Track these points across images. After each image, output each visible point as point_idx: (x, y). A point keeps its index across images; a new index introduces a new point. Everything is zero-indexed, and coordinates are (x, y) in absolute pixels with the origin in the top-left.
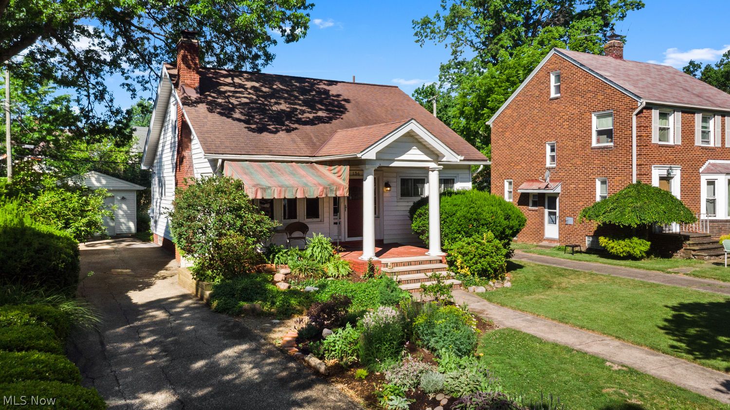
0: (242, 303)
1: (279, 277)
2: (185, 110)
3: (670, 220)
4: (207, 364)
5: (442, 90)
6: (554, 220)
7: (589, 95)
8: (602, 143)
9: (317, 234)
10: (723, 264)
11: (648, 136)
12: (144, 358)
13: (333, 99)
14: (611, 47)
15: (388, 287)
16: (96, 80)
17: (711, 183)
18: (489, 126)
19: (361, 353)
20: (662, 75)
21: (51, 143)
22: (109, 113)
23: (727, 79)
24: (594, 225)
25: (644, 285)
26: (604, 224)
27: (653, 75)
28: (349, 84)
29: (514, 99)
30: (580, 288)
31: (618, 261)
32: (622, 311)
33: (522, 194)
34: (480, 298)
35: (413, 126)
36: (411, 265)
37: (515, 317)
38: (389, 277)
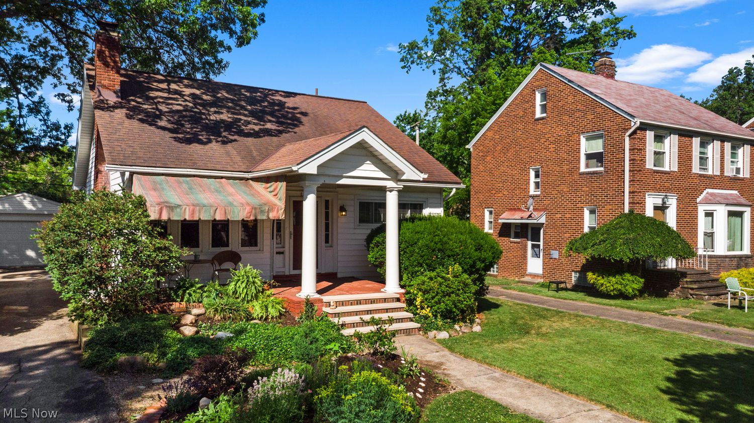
0: (118, 355)
1: (188, 319)
2: (98, 114)
3: (667, 254)
5: (427, 118)
6: (538, 253)
7: (577, 114)
8: (592, 167)
9: (245, 266)
10: (726, 306)
11: (642, 160)
13: (287, 112)
14: (602, 65)
15: (306, 337)
17: (709, 214)
18: (469, 149)
20: (656, 96)
22: (45, 128)
24: (582, 259)
25: (638, 330)
26: (593, 257)
27: (646, 96)
28: (310, 97)
29: (496, 120)
30: (562, 333)
31: (608, 300)
32: (613, 367)
33: (504, 224)
34: (440, 346)
35: (366, 136)
36: (360, 304)
37: (479, 373)
38: (331, 319)
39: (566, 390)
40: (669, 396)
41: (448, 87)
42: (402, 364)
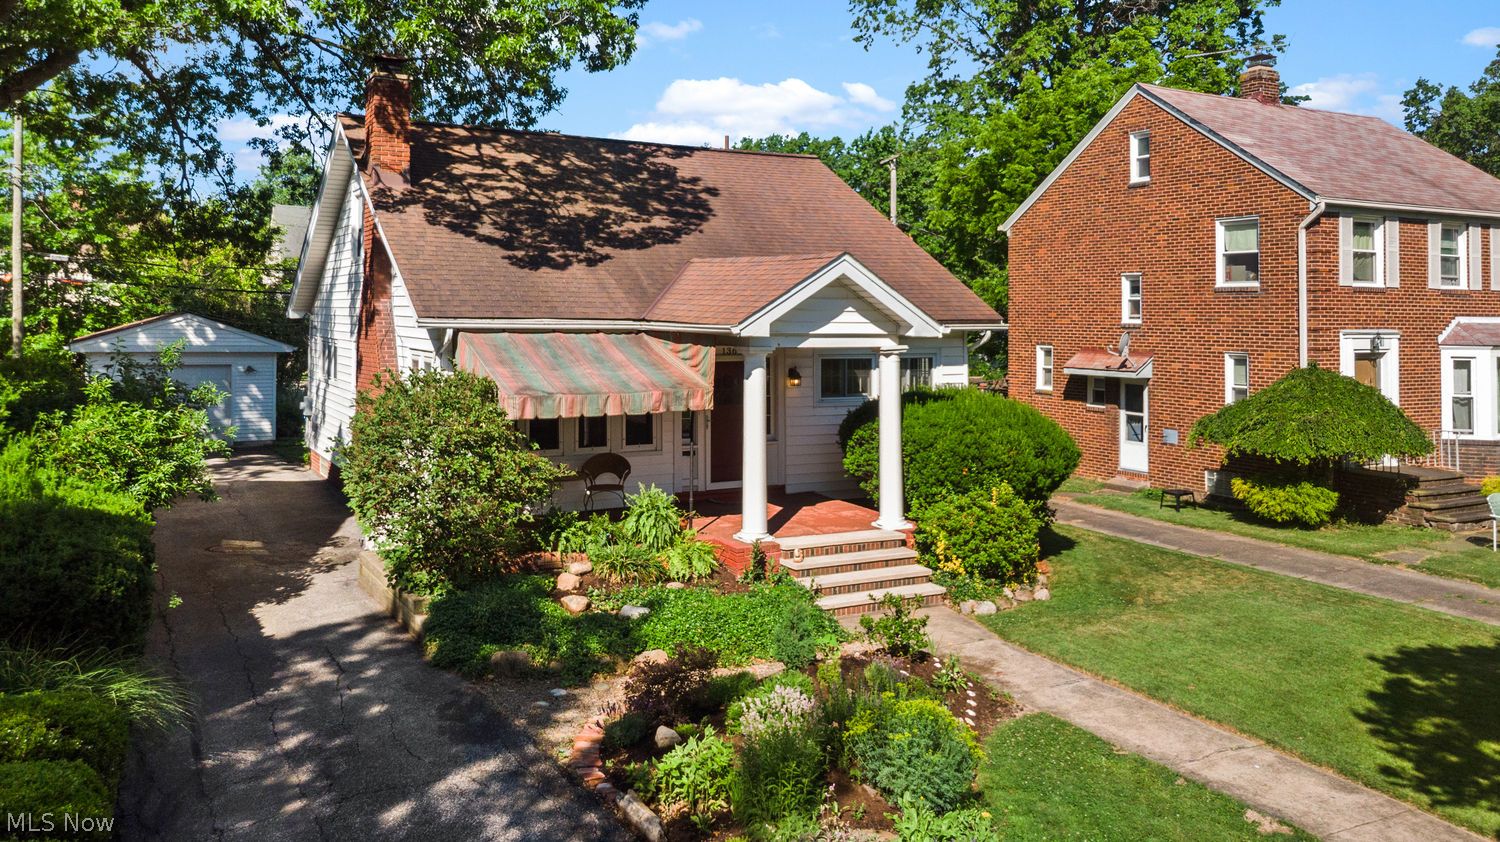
0: (487, 648)
1: (567, 581)
2: (380, 219)
3: (1381, 450)
4: (414, 813)
5: (908, 139)
6: (1139, 432)
7: (1209, 182)
8: (1236, 280)
9: (648, 487)
10: (1489, 542)
11: (1330, 271)
12: (282, 794)
13: (683, 189)
14: (1254, 79)
15: (792, 628)
16: (199, 131)
17: (1462, 365)
18: (1005, 233)
19: (735, 795)
20: (1360, 137)
21: (105, 246)
22: (225, 198)
23: (1493, 118)
24: (1220, 453)
25: (1325, 596)
26: (1243, 453)
27: (1340, 139)
28: (717, 154)
29: (1055, 182)
30: (1192, 603)
31: (1272, 531)
32: (1279, 671)
33: (1073, 378)
34: (984, 629)
35: (849, 268)
36: (841, 552)
37: (1056, 681)
38: (796, 579)
39: (1201, 714)
40: (1369, 726)
41: (948, 76)
42: (937, 669)
